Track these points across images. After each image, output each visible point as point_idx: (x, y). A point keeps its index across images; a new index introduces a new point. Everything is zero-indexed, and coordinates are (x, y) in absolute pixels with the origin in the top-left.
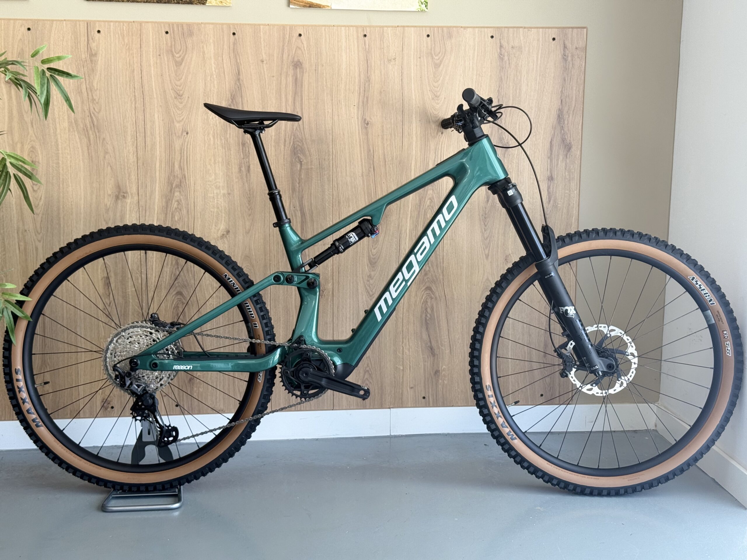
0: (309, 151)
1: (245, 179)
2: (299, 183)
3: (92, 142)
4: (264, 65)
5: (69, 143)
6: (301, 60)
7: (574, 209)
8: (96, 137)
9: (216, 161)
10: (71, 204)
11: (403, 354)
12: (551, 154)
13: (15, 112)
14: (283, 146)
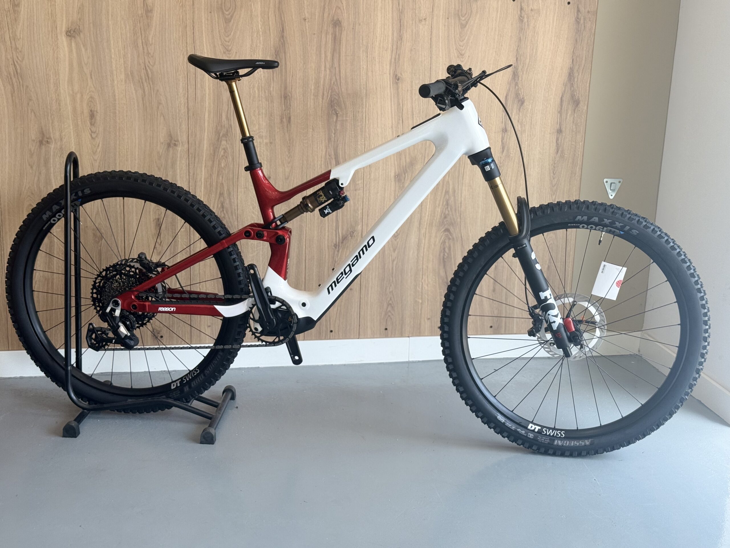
0: (344, 104)
1: (286, 129)
2: (335, 134)
3: (146, 93)
4: (306, 23)
5: (126, 94)
6: (340, 19)
7: (579, 159)
8: (151, 89)
9: (260, 113)
10: (127, 151)
11: (422, 289)
12: (561, 109)
13: (75, 64)
14: (321, 99)
